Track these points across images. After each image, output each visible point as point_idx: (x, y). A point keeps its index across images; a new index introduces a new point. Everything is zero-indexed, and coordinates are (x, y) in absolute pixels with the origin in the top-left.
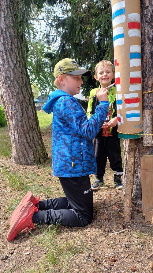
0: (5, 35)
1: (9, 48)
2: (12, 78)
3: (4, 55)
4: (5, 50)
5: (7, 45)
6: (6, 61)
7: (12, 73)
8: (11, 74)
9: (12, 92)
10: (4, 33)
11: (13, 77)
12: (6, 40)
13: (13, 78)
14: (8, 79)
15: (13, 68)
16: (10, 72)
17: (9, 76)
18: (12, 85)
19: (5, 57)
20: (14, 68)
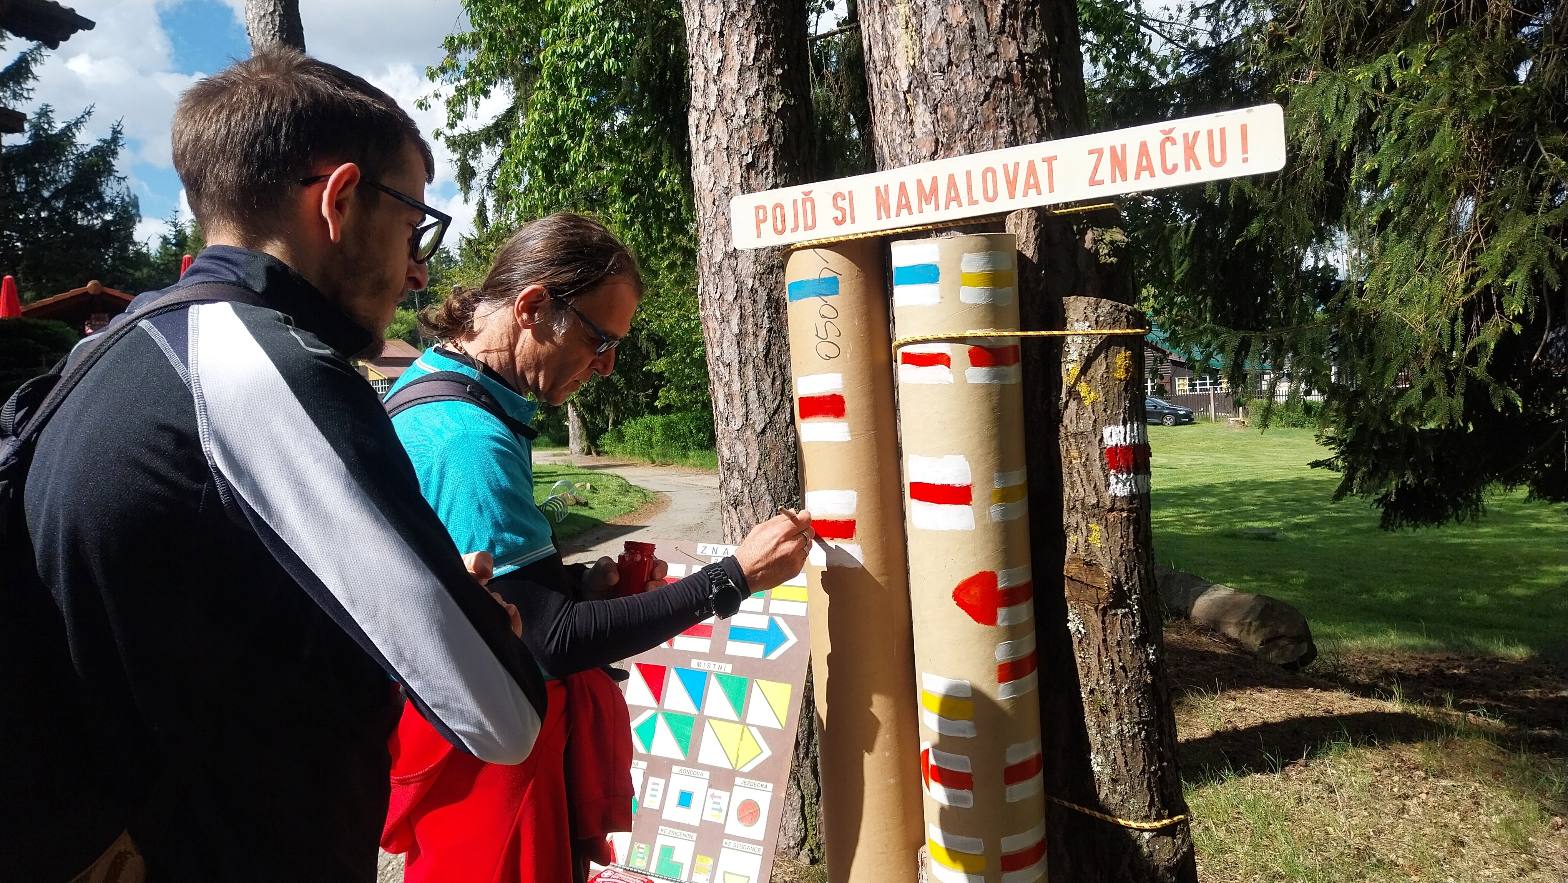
0: (748, 303)
1: (757, 349)
2: (752, 471)
3: (736, 378)
4: (740, 362)
5: (752, 338)
6: (738, 402)
7: (754, 447)
8: (748, 454)
9: (744, 526)
10: (746, 293)
11: (756, 464)
12: (751, 319)
13: (754, 471)
14: (736, 474)
15: (759, 430)
16: (746, 443)
17: (742, 460)
18: (747, 500)
19: (736, 387)
20: (763, 431)
